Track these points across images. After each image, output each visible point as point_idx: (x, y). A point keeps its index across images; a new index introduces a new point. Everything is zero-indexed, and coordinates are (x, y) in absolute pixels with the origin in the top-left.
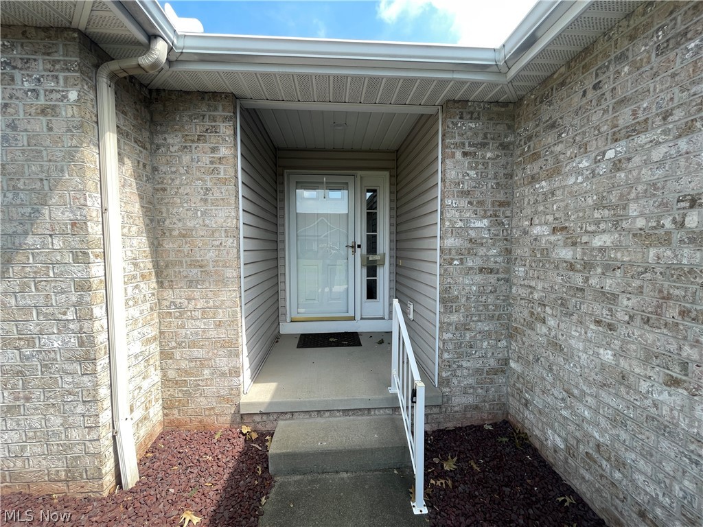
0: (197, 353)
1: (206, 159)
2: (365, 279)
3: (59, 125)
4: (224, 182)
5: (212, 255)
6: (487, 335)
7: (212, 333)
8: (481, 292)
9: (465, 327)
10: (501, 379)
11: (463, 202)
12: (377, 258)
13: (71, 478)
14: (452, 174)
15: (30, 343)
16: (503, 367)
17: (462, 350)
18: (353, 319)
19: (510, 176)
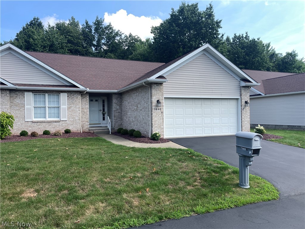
0: (84, 123)
1: (85, 100)
2: (103, 116)
3: (78, 99)
4: (87, 102)
5: (86, 111)
6: (119, 120)
7: (86, 120)
8: (118, 115)
9: (117, 119)
10: (121, 126)
11: (116, 105)
12: (105, 112)
13: (77, 131)
14: (114, 101)
15: (74, 118)
16: (121, 124)
17: (116, 122)
18: (100, 124)
19: (121, 101)
